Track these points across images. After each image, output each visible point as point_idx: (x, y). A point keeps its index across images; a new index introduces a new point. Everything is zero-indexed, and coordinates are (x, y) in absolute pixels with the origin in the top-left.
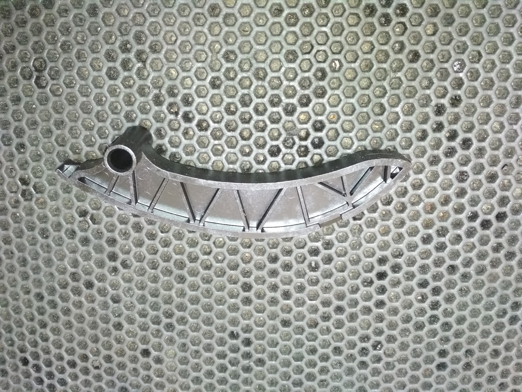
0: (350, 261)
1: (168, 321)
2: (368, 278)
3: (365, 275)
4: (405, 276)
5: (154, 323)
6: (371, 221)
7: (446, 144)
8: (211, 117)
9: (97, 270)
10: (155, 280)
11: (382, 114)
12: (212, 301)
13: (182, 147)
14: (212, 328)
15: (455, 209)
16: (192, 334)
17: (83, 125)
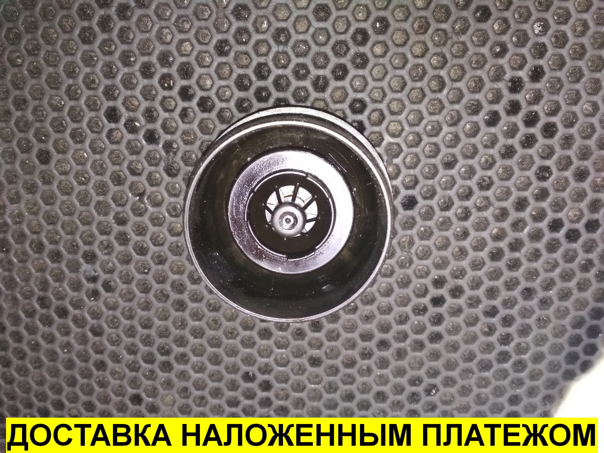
0: (397, 282)
1: (164, 358)
2: (420, 304)
3: (415, 301)
4: (469, 302)
5: (146, 361)
6: (426, 231)
7: (523, 130)
8: (217, 93)
9: (72, 294)
10: (147, 306)
11: (440, 90)
12: (220, 333)
13: (179, 133)
14: (221, 368)
15: (533, 215)
16: (195, 376)
17: (50, 105)
